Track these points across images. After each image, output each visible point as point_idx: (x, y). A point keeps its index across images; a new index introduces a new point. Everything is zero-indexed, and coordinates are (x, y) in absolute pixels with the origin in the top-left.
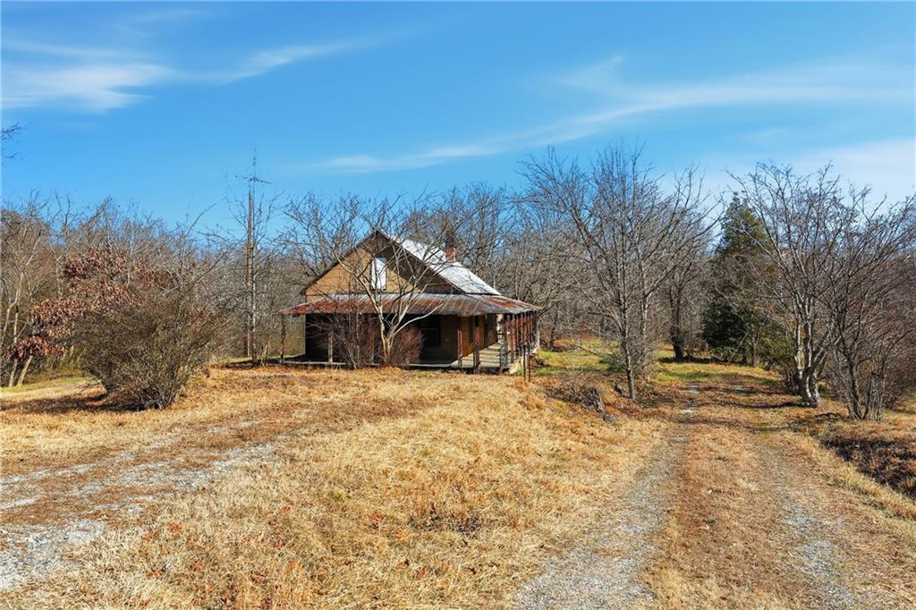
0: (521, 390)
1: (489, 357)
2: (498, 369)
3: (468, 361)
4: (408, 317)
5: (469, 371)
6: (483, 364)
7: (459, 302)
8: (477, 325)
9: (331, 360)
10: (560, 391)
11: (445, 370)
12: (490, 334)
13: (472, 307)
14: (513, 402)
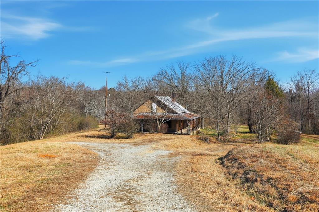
0: (191, 138)
1: (185, 131)
2: (187, 134)
3: (179, 132)
4: (164, 120)
5: (179, 134)
6: (183, 133)
7: (177, 116)
8: (181, 122)
9: (142, 131)
10: (200, 138)
11: (174, 134)
12: (185, 124)
13: (180, 117)
14: (189, 140)
